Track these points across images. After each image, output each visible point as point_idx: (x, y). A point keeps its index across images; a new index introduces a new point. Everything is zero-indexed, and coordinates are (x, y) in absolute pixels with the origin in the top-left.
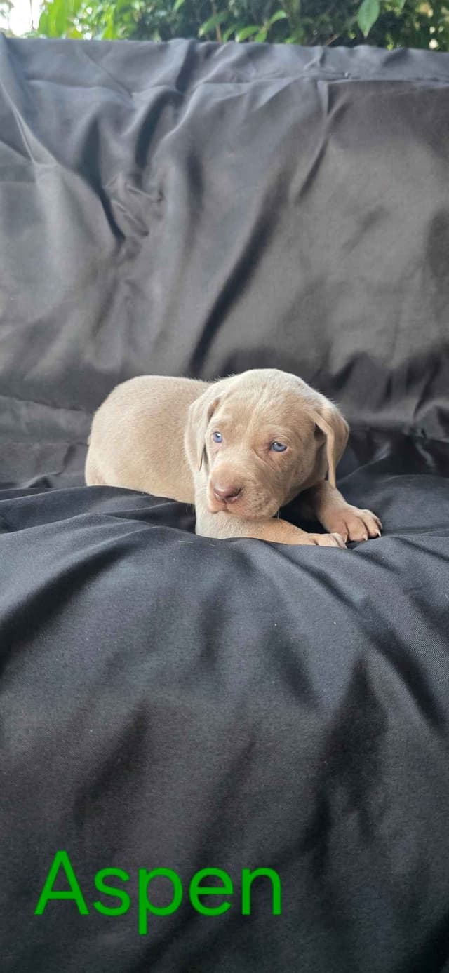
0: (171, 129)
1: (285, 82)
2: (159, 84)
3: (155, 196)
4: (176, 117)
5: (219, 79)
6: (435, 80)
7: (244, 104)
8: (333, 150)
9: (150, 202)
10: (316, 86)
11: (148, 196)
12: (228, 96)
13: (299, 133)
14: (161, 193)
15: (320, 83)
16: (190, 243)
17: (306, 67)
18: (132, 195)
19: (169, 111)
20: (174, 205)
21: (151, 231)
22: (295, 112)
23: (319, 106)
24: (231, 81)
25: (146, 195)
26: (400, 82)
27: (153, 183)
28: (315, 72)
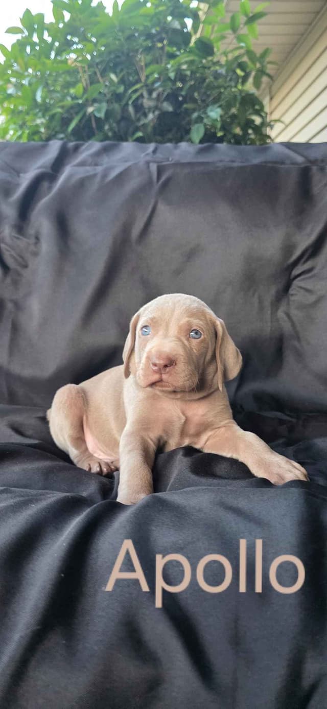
0: (45, 196)
1: (127, 164)
2: (38, 168)
3: (33, 240)
4: (50, 188)
5: (82, 164)
6: (233, 161)
7: (98, 179)
8: (161, 207)
9: (29, 244)
10: (148, 167)
11: (28, 241)
12: (88, 174)
13: (137, 196)
14: (37, 238)
15: (151, 164)
16: (59, 272)
17: (143, 155)
18: (15, 240)
19: (45, 184)
20: (48, 246)
21: (30, 265)
22: (133, 184)
23: (151, 178)
24: (90, 165)
25: (25, 240)
26: (208, 163)
27: (31, 231)
28: (148, 158)
